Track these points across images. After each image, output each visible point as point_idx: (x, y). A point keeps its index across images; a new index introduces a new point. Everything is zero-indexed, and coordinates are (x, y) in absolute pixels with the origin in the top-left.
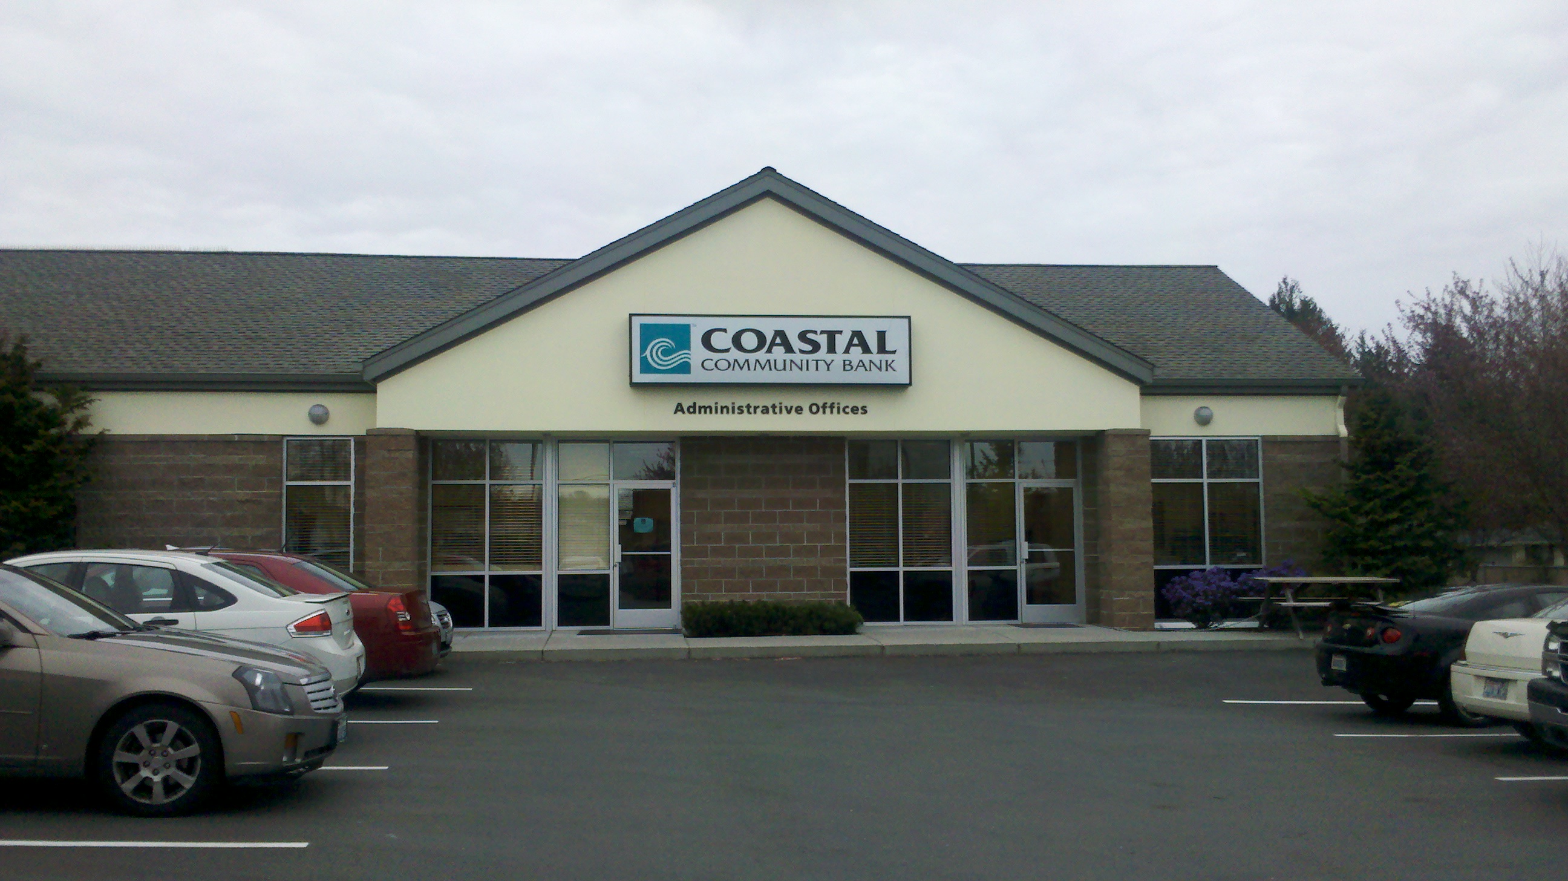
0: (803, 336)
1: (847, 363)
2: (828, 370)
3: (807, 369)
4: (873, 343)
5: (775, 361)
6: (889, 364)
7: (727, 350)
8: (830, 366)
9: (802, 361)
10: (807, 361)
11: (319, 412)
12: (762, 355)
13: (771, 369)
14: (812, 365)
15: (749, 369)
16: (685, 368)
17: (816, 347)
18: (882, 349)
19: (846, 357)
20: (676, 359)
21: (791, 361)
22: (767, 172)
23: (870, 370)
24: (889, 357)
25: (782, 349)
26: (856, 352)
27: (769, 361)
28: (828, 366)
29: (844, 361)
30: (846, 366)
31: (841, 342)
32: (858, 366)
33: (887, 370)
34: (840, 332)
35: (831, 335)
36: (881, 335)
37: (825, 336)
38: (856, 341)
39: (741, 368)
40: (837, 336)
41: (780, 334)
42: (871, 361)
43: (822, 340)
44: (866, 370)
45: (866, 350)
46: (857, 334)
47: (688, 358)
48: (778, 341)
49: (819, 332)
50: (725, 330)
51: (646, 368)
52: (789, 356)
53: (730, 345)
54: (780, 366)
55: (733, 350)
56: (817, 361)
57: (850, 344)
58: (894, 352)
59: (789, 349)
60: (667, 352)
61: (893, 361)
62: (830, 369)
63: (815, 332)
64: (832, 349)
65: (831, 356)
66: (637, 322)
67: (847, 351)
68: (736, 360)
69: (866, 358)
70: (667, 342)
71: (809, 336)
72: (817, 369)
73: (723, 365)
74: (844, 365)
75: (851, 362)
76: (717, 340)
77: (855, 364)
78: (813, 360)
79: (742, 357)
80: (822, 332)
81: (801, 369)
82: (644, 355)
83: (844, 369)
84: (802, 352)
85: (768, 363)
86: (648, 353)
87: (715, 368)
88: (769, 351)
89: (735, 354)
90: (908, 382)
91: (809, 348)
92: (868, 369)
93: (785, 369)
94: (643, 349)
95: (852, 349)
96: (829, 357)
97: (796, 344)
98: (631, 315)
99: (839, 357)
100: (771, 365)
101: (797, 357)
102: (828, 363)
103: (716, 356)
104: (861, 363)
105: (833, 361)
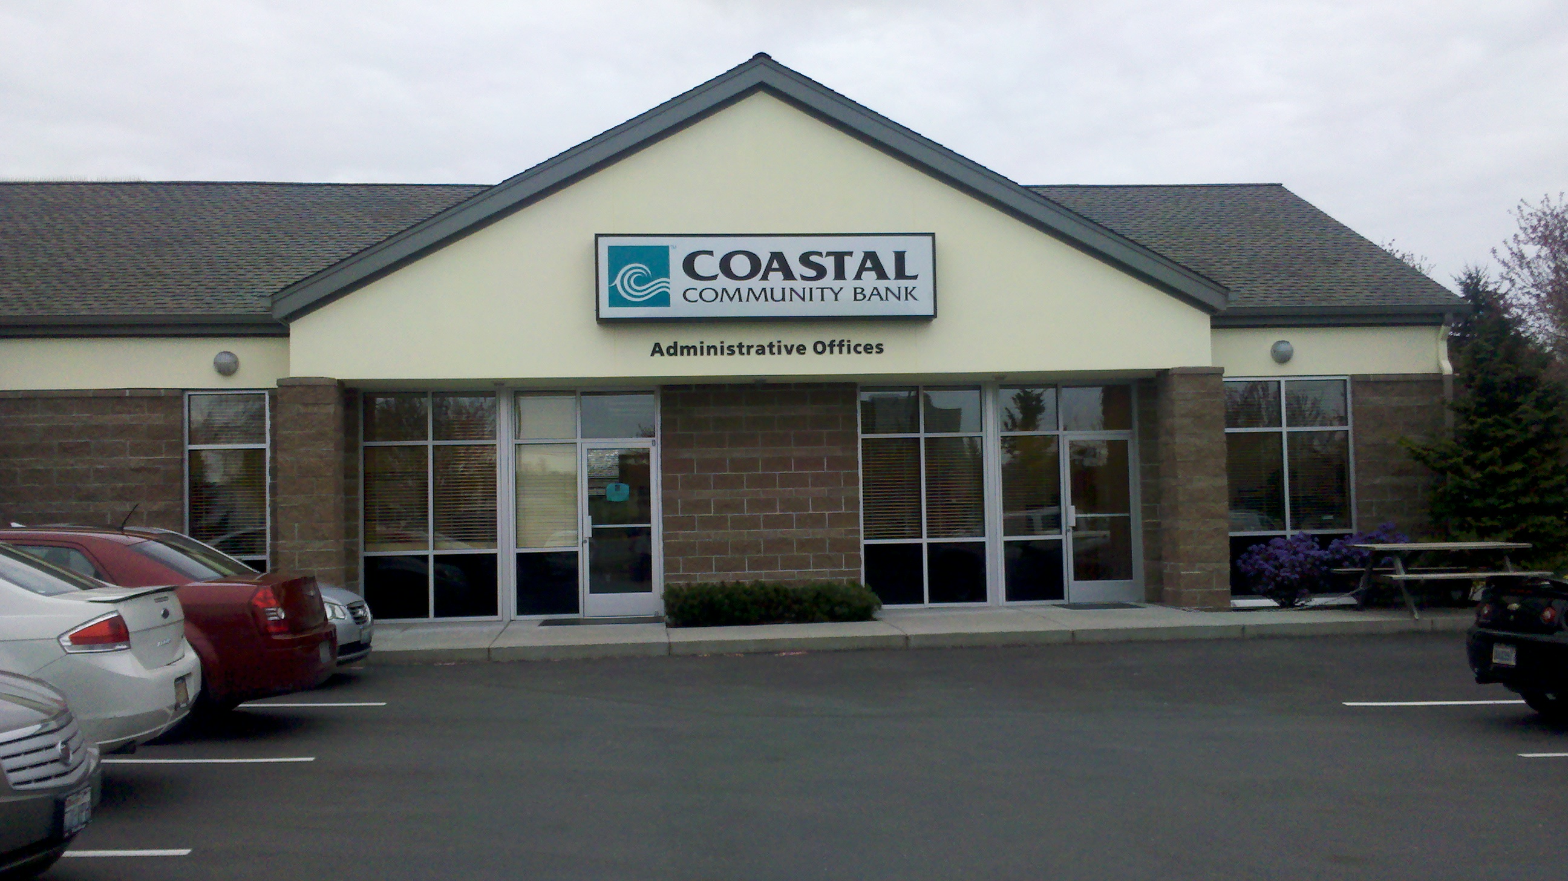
0: (805, 259)
1: (859, 291)
2: (836, 299)
3: (811, 299)
4: (889, 267)
5: (772, 289)
6: (909, 291)
7: (714, 277)
8: (838, 295)
9: (804, 289)
10: (811, 289)
11: (226, 359)
12: (756, 283)
13: (767, 300)
14: (817, 294)
15: (741, 300)
16: (663, 299)
17: (821, 272)
18: (900, 274)
19: (858, 283)
20: (653, 288)
21: (792, 289)
22: (763, 59)
23: (887, 299)
24: (910, 284)
25: (779, 275)
26: (870, 277)
27: (764, 289)
28: (836, 295)
29: (855, 289)
30: (858, 295)
31: (851, 265)
32: (872, 294)
33: (907, 299)
34: (850, 254)
35: (839, 258)
36: (900, 257)
37: (832, 258)
38: (869, 264)
39: (731, 299)
40: (846, 258)
41: (778, 256)
42: (887, 289)
43: (829, 263)
44: (882, 299)
45: (882, 275)
46: (871, 256)
47: (668, 288)
48: (775, 265)
49: (824, 254)
50: (711, 253)
51: (616, 299)
52: (789, 284)
53: (716, 270)
54: (778, 295)
55: (721, 276)
56: (822, 289)
57: (862, 268)
58: (915, 277)
59: (788, 275)
60: (641, 280)
61: (914, 288)
62: (838, 298)
63: (820, 254)
64: (840, 274)
65: (840, 283)
66: (604, 243)
67: (858, 277)
68: (724, 289)
69: (882, 285)
70: (639, 268)
71: (813, 258)
72: (822, 299)
73: (709, 295)
74: (856, 293)
75: (863, 290)
76: (703, 265)
77: (868, 293)
78: (817, 288)
79: (731, 285)
80: (829, 254)
81: (803, 299)
82: (613, 284)
83: (855, 299)
84: (804, 278)
85: (763, 293)
86: (617, 282)
87: (700, 300)
88: (765, 277)
89: (723, 281)
90: (931, 313)
91: (812, 273)
92: (884, 298)
93: (783, 299)
94: (612, 277)
95: (865, 274)
96: (837, 285)
97: (797, 268)
98: (597, 236)
99: (849, 284)
100: (767, 295)
101: (798, 285)
102: (836, 292)
103: (700, 285)
104: (875, 290)
105: (842, 288)
